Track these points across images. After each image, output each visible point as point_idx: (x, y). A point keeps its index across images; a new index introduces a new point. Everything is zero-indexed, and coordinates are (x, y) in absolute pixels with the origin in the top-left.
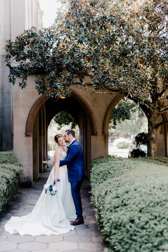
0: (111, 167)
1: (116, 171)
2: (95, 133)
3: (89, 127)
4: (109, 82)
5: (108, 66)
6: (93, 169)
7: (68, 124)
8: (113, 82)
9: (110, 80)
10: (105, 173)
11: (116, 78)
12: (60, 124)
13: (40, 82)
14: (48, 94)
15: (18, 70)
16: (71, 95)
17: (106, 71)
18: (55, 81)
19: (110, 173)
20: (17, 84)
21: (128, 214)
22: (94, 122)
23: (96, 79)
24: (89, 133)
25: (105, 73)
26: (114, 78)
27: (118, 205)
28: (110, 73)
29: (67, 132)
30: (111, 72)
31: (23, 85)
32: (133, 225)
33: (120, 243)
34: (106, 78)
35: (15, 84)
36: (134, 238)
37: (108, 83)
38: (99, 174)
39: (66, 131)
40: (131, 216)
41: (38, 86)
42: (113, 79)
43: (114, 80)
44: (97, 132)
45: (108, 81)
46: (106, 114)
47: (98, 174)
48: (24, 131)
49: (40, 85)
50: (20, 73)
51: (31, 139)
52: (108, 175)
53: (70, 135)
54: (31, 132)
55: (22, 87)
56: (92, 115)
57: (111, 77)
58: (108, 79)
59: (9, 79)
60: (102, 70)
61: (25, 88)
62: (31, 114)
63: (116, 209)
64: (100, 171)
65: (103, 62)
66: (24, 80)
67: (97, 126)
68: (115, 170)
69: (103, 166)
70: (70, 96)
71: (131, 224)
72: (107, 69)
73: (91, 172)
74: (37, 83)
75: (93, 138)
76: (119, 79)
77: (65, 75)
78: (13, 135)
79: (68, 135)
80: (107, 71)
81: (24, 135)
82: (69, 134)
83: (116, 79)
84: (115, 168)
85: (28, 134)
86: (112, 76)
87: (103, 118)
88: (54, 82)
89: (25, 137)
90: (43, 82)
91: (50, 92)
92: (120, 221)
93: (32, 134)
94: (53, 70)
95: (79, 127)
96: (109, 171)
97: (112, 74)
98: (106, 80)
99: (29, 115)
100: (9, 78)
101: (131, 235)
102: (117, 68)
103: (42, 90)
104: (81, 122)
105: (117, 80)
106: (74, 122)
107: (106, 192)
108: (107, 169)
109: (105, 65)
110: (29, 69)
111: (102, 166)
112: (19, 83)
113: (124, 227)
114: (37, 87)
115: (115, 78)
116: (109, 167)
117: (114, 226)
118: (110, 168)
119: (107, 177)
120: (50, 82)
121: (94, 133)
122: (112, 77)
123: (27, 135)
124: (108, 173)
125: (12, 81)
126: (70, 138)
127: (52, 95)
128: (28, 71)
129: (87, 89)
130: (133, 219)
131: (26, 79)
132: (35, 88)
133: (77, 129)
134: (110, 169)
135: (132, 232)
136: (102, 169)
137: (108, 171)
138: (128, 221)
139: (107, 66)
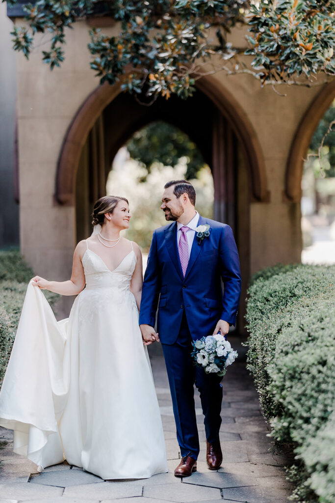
0: (298, 283)
1: (310, 289)
2: (263, 194)
3: (243, 177)
4: (295, 63)
5: (294, 20)
6: (253, 288)
7: (173, 164)
8: (306, 63)
9: (300, 59)
10: (282, 295)
11: (315, 54)
12: (147, 163)
13: (105, 49)
14: (127, 83)
15: (37, 15)
16: (193, 93)
17: (289, 32)
18: (147, 44)
19: (295, 295)
20: (36, 55)
21: (318, 351)
22: (260, 162)
23: (263, 54)
24: (243, 196)
25: (285, 38)
26: (308, 52)
27: (299, 341)
28: (298, 38)
29: (173, 187)
30: (300, 36)
31: (53, 59)
32: (324, 369)
33: (299, 400)
34: (288, 51)
35: (30, 56)
36: (323, 386)
37: (294, 66)
38: (268, 300)
39: (168, 186)
40: (322, 355)
41: (98, 60)
42: (305, 55)
43: (309, 59)
44: (268, 193)
45: (293, 62)
46: (296, 137)
47: (265, 298)
48: (51, 188)
49: (102, 56)
50: (44, 23)
51: (71, 212)
52: (290, 299)
53: (182, 197)
54: (71, 192)
55: (53, 64)
56: (254, 141)
57: (302, 50)
58: (294, 54)
59: (14, 41)
60: (277, 30)
61: (58, 65)
62: (70, 138)
63: (296, 348)
64: (270, 291)
65: (282, 7)
66: (55, 42)
67: (269, 174)
68: (307, 290)
69: (280, 281)
70: (191, 95)
71: (320, 367)
72: (292, 27)
73: (249, 296)
74: (94, 51)
75: (256, 211)
76: (323, 54)
77: (176, 36)
78: (17, 201)
79: (178, 197)
80: (292, 33)
81: (50, 200)
82: (181, 193)
83: (314, 56)
84: (308, 284)
85: (63, 197)
86: (304, 47)
87: (286, 147)
88: (144, 47)
89: (54, 206)
90: (112, 51)
91: (133, 78)
92: (301, 365)
93: (72, 198)
94: (139, 12)
95: (212, 173)
96: (293, 291)
97: (303, 45)
98: (288, 58)
99: (65, 140)
100: (14, 38)
101: (319, 384)
102: (320, 23)
103: (110, 71)
104: (218, 158)
105: (317, 58)
106: (194, 157)
107: (279, 328)
108: (287, 286)
109: (286, 18)
110: (70, 13)
111: (277, 281)
112: (44, 53)
113: (308, 373)
114: (95, 63)
115: (311, 52)
116: (295, 282)
117: (290, 374)
118: (295, 285)
119: (287, 304)
120: (131, 48)
121: (259, 196)
122: (304, 50)
123: (59, 201)
124: (290, 297)
125: (23, 47)
126: (184, 206)
127: (138, 87)
128: (67, 18)
129: (239, 72)
130: (324, 358)
131: (62, 41)
132: (89, 67)
133: (205, 181)
134: (297, 286)
135: (321, 380)
136: (275, 287)
137: (290, 292)
138: (316, 363)
139: (292, 19)
